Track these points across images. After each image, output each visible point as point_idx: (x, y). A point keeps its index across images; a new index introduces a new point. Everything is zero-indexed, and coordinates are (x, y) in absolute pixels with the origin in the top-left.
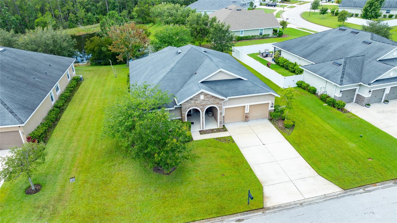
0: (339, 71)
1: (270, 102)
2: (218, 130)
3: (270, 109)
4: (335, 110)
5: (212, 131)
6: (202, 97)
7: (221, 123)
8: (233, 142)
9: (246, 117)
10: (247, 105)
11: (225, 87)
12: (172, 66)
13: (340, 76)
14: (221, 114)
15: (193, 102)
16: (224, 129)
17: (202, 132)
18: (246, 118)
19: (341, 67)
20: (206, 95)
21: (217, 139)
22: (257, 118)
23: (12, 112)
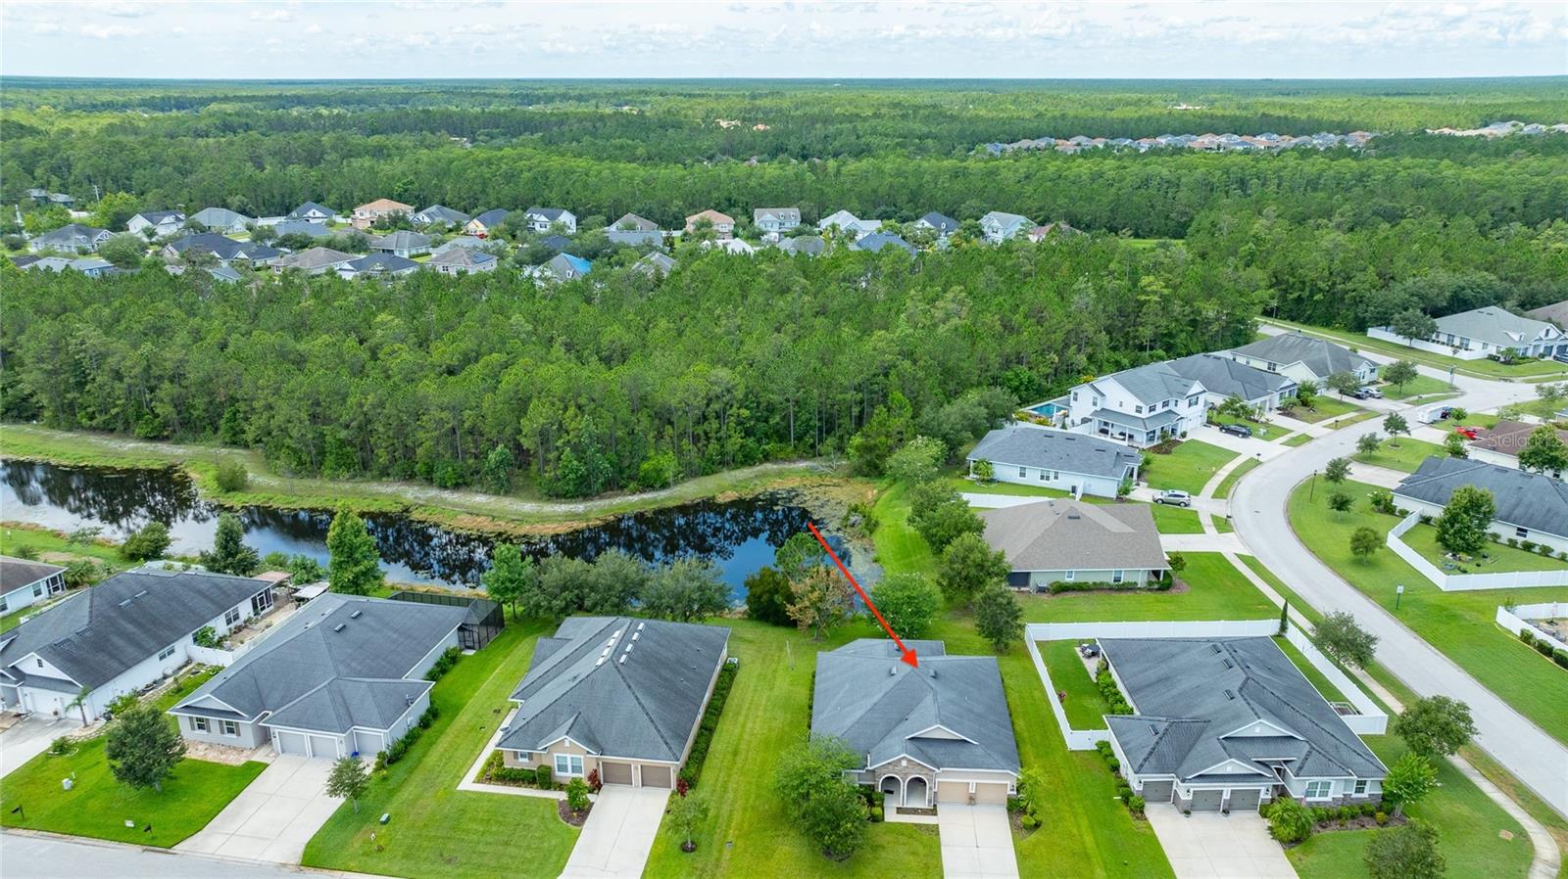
0: (1147, 746)
1: (1009, 782)
2: (925, 812)
3: (1010, 793)
4: (1125, 812)
5: (915, 811)
6: (904, 763)
7: (930, 801)
8: (938, 834)
9: (971, 798)
10: (973, 781)
11: (942, 751)
12: (876, 699)
13: (1144, 756)
14: (930, 788)
15: (891, 767)
16: (933, 812)
17: (900, 811)
18: (972, 800)
19: (1157, 737)
20: (909, 761)
21: (916, 825)
22: (990, 803)
23: (667, 743)
